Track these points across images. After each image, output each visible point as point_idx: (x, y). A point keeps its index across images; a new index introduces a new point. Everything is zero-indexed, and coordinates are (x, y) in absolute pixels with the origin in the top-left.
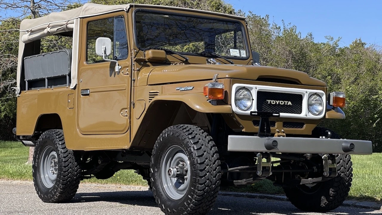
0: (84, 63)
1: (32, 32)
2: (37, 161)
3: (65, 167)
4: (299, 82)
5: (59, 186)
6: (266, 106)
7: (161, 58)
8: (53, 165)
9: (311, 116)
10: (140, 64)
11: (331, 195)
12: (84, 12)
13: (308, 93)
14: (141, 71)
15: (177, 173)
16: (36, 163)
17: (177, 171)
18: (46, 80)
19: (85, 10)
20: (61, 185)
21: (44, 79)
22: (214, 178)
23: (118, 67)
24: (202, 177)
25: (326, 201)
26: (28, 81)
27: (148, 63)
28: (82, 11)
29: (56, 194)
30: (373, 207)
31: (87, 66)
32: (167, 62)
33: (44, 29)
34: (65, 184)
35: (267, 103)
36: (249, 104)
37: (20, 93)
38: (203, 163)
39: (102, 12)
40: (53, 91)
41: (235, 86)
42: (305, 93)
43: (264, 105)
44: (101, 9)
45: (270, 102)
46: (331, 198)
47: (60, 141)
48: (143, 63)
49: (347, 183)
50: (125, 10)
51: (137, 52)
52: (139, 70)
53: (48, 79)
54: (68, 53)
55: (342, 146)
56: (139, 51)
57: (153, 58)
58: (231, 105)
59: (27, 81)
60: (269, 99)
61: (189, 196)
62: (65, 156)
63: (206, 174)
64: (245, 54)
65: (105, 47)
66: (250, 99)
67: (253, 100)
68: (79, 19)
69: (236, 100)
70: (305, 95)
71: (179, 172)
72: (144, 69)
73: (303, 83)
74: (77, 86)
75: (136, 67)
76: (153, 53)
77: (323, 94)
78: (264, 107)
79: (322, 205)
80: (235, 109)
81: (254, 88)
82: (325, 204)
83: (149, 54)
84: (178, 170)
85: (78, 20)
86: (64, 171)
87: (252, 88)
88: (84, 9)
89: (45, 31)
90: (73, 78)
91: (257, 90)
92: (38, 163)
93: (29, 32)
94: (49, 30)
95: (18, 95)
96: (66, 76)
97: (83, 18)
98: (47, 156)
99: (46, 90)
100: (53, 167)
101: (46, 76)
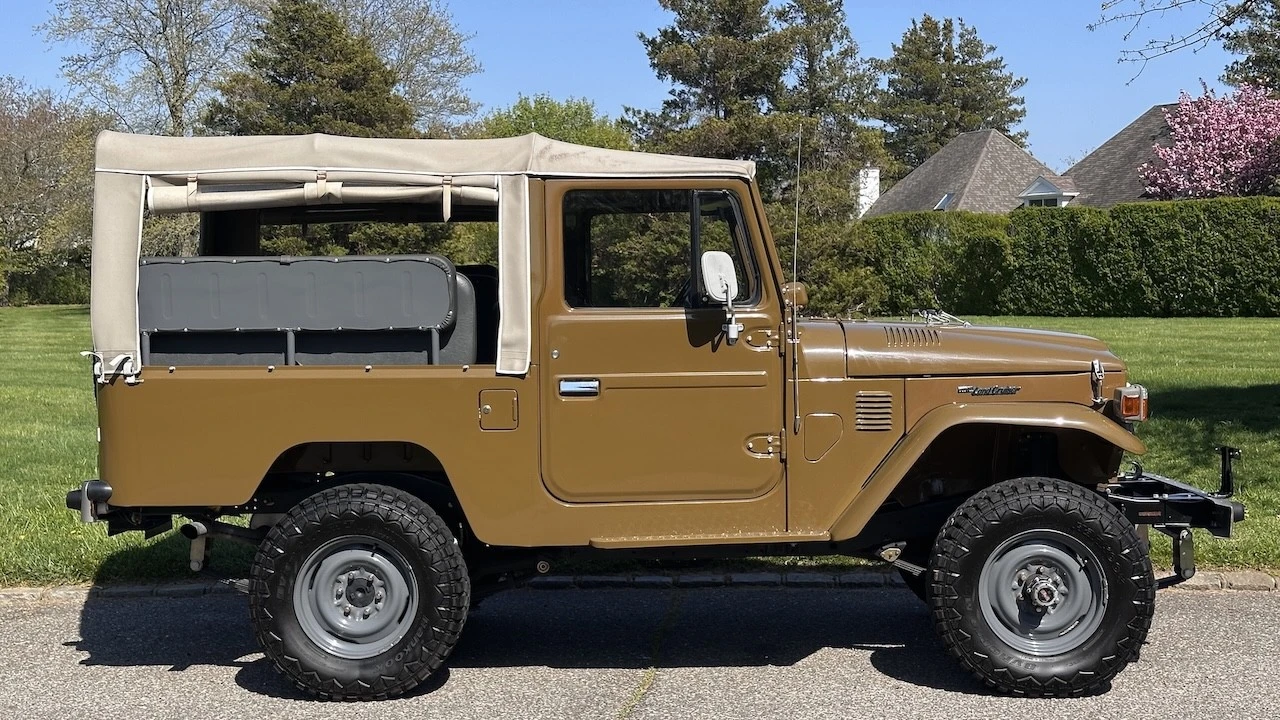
0: (561, 305)
1: (205, 185)
12: (542, 161)
16: (280, 591)
18: (291, 338)
19: (548, 155)
21: (283, 335)
23: (736, 327)
28: (534, 156)
31: (576, 314)
33: (300, 184)
37: (138, 374)
40: (369, 375)
44: (624, 162)
53: (297, 334)
54: (449, 269)
68: (527, 178)
74: (534, 367)
85: (518, 182)
88: (542, 152)
89: (310, 190)
92: (285, 588)
93: (183, 182)
94: (336, 189)
95: (131, 380)
96: (429, 332)
97: (544, 178)
98: (315, 566)
99: (292, 368)
100: (344, 595)
101: (290, 326)
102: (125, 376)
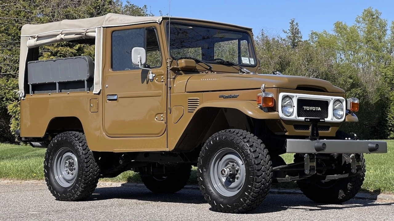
0: (110, 70)
1: (39, 38)
2: (50, 162)
3: (87, 167)
4: (325, 90)
5: (81, 186)
6: (302, 112)
7: (192, 67)
8: (68, 165)
9: (335, 120)
10: (175, 73)
11: (349, 189)
12: (107, 22)
13: (333, 99)
14: (176, 79)
15: (230, 173)
16: (49, 164)
17: (230, 172)
18: (57, 84)
19: (109, 20)
20: (82, 184)
21: (55, 83)
22: (268, 177)
23: (152, 75)
24: (260, 176)
25: (343, 194)
26: (33, 85)
27: (181, 72)
28: (105, 21)
29: (77, 193)
30: (369, 198)
31: (112, 73)
32: (195, 71)
33: (56, 36)
34: (87, 184)
35: (303, 109)
36: (291, 110)
37: (24, 97)
38: (259, 164)
39: (131, 23)
40: (68, 95)
41: (281, 95)
42: (331, 99)
43: (301, 111)
44: (127, 20)
45: (306, 108)
46: (348, 191)
47: (79, 143)
48: (177, 71)
49: (361, 178)
50: (158, 22)
51: (172, 62)
52: (174, 78)
53: (59, 83)
54: (87, 60)
55: (368, 146)
56: (173, 60)
57: (186, 66)
58: (278, 112)
59: (31, 85)
60: (305, 106)
61: (246, 193)
62: (86, 157)
63: (262, 174)
64: (253, 62)
65: (140, 56)
66: (292, 106)
67: (294, 106)
68: (102, 28)
69: (282, 107)
70: (331, 102)
71: (232, 172)
72: (179, 77)
73: (329, 91)
74: (101, 91)
75: (171, 75)
76: (186, 62)
77: (344, 100)
78: (301, 113)
79: (340, 198)
80: (281, 115)
81: (295, 96)
82: (342, 197)
83: (182, 63)
84: (231, 170)
85: (100, 30)
86: (86, 171)
87: (293, 96)
88: (107, 19)
89: (58, 38)
90: (96, 84)
91: (297, 98)
92: (51, 163)
93: (34, 38)
94: (63, 36)
95: (22, 98)
96: (84, 81)
97: (107, 27)
98: (61, 157)
99: (57, 94)
100: (68, 167)
101: (56, 81)
102: (21, 97)
